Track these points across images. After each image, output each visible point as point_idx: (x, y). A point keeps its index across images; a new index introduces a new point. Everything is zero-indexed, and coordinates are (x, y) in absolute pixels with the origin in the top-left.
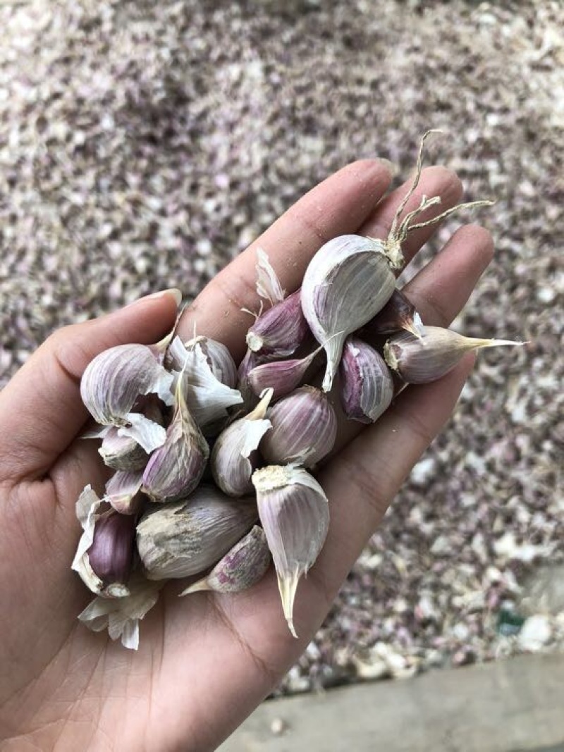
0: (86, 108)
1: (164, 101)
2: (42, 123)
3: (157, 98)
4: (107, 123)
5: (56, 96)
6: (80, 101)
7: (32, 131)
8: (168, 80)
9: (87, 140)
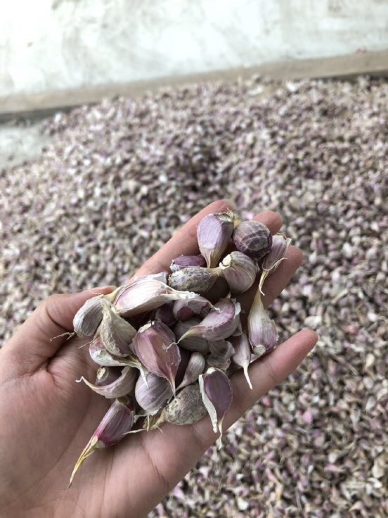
0: (147, 169)
1: (201, 161)
2: (118, 181)
3: (195, 159)
4: (163, 179)
5: (126, 162)
6: (143, 164)
7: (110, 187)
8: (203, 146)
9: (149, 191)
